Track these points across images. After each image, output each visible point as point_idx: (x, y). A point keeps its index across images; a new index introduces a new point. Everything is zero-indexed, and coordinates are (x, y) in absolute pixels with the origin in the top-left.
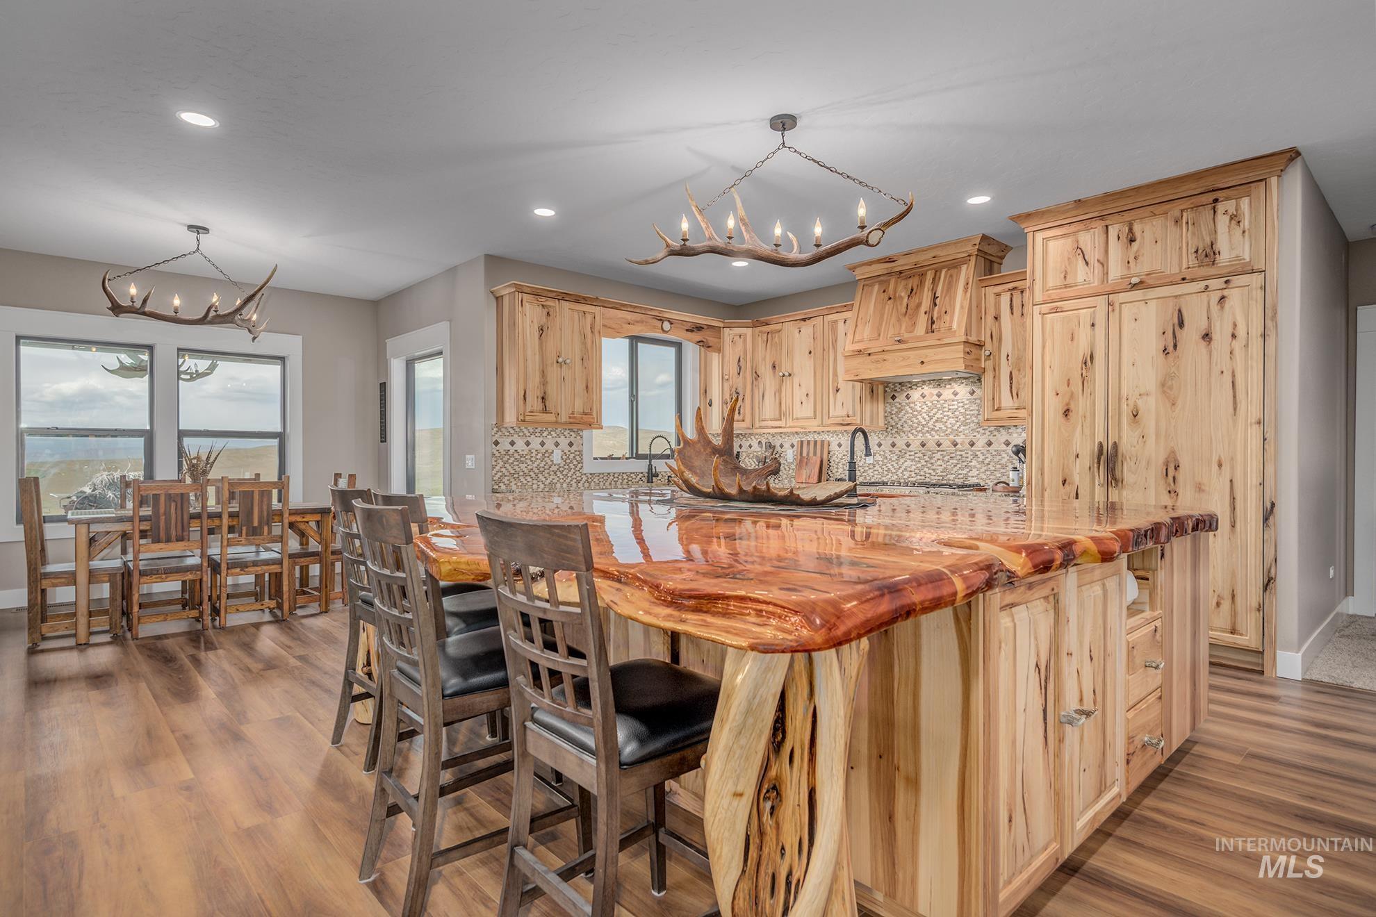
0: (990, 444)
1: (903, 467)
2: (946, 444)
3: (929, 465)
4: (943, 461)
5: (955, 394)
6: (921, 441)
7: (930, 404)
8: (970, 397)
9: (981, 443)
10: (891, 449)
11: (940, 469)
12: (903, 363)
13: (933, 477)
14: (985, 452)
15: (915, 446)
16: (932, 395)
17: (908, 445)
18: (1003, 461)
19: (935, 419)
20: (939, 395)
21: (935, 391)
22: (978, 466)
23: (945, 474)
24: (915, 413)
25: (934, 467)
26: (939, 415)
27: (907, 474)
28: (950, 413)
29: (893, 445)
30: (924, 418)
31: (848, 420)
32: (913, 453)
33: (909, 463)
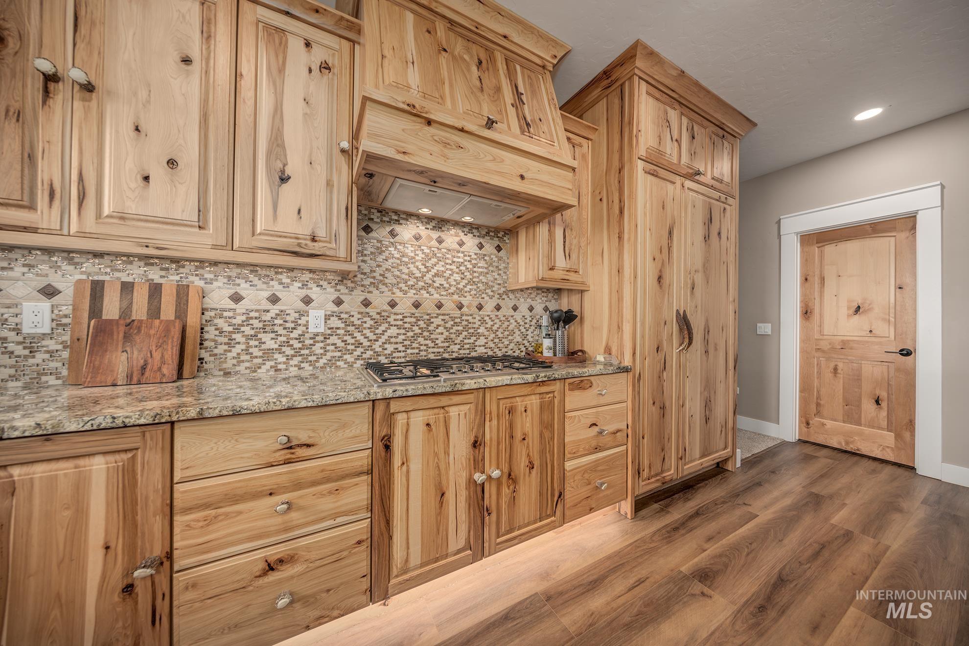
0: (498, 308)
1: (384, 338)
2: (449, 306)
3: (425, 334)
4: (445, 328)
5: (461, 244)
6: (413, 300)
7: (427, 251)
8: (478, 251)
9: (489, 306)
10: (363, 309)
11: (441, 338)
12: (490, 165)
13: (430, 350)
14: (494, 317)
15: (405, 306)
16: (430, 238)
17: (393, 304)
18: (510, 328)
19: (434, 271)
20: (440, 241)
21: (435, 235)
22: (486, 333)
23: (447, 344)
24: (406, 259)
25: (433, 336)
26: (440, 267)
27: (390, 348)
28: (453, 267)
29: (366, 303)
30: (417, 268)
31: (316, 248)
32: (400, 317)
33: (393, 331)
